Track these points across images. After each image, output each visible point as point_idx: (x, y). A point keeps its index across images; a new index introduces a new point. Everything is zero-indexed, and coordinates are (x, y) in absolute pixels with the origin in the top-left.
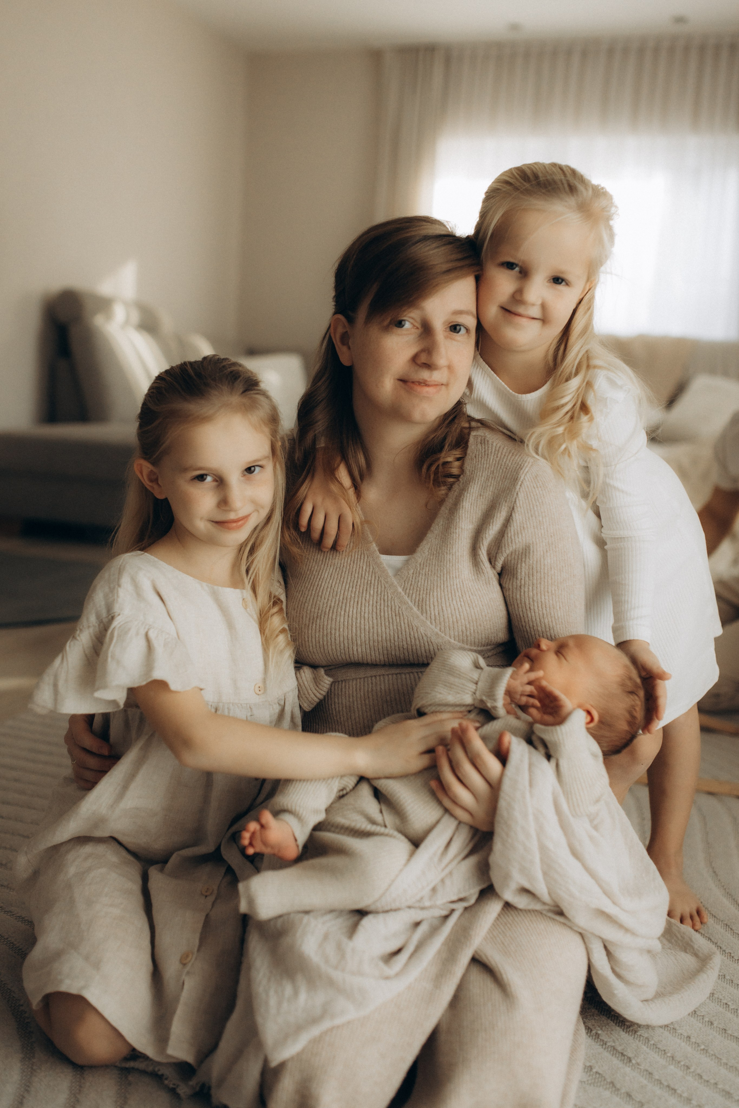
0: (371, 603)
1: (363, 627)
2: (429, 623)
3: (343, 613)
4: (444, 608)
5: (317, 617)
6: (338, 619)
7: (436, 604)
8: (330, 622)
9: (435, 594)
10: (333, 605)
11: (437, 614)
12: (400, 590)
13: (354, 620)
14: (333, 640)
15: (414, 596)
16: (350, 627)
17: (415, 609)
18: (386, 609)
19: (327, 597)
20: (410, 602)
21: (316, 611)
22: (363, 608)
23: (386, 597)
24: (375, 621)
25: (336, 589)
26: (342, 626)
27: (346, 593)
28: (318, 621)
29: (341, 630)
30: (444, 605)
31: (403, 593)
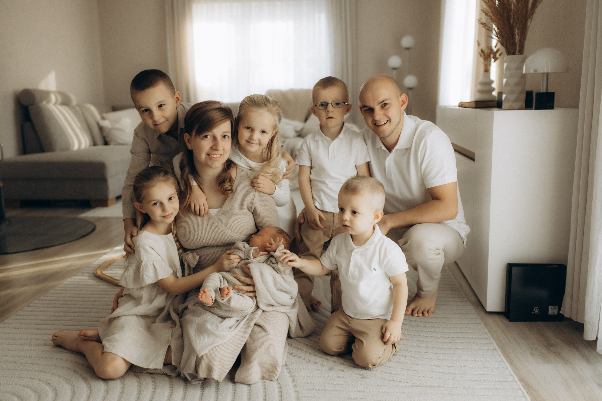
0: (208, 225)
1: (206, 233)
2: (228, 229)
3: (199, 229)
4: (232, 224)
5: (191, 231)
6: (198, 231)
7: (229, 223)
8: (195, 232)
9: (229, 220)
10: (195, 227)
11: (230, 226)
12: (217, 220)
13: (203, 231)
14: (197, 238)
15: (222, 221)
16: (202, 233)
17: (223, 225)
18: (213, 226)
19: (193, 224)
20: (221, 223)
21: (190, 229)
22: (206, 227)
23: (213, 223)
24: (210, 230)
25: (196, 222)
26: (199, 233)
27: (199, 223)
28: (191, 232)
29: (199, 234)
30: (232, 223)
31: (218, 221)
